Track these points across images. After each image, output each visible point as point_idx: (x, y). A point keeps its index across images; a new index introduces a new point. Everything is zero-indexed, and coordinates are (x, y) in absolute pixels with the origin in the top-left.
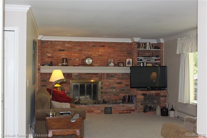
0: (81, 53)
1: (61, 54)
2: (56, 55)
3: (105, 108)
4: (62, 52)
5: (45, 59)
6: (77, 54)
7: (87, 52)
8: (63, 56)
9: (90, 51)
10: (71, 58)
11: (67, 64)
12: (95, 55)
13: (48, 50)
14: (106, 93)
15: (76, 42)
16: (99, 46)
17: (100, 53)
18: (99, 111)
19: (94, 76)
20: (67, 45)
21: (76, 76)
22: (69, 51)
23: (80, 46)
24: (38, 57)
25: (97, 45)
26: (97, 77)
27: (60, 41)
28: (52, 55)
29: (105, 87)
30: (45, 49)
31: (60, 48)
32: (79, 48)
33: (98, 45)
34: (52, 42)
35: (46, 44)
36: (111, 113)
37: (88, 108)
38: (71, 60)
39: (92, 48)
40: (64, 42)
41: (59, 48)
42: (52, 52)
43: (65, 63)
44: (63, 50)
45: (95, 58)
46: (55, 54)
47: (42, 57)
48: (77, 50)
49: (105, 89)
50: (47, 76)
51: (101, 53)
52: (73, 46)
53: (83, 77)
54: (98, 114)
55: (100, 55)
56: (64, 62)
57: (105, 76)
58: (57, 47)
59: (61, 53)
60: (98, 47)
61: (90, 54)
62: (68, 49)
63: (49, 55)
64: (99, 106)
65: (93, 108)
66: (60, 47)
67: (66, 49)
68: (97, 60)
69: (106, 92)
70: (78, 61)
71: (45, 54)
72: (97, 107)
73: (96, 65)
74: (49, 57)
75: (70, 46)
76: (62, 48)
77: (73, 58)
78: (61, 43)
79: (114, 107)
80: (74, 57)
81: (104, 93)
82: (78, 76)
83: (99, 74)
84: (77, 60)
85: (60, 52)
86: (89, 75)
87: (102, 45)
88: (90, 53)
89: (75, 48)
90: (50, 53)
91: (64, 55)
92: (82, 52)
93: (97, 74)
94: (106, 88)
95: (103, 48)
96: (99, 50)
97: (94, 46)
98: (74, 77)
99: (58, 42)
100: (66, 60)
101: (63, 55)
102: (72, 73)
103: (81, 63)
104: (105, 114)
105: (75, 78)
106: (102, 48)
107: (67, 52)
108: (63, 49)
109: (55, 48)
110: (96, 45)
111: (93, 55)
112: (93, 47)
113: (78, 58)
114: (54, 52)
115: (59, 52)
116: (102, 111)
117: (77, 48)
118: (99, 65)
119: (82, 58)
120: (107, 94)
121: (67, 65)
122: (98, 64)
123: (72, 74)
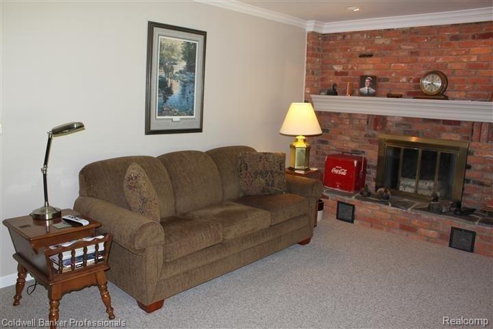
0: (416, 61)
1: (364, 67)
2: (352, 68)
3: (453, 229)
4: (368, 59)
5: (330, 79)
6: (403, 65)
7: (433, 58)
8: (368, 70)
9: (441, 54)
10: (388, 76)
11: (372, 90)
12: (457, 66)
13: (337, 56)
14: (482, 184)
15: (404, 31)
16: (474, 37)
17: (474, 59)
18: (432, 232)
19: (448, 127)
20: (379, 41)
21: (398, 125)
22: (384, 56)
23: (413, 40)
24: (307, 75)
25: (466, 34)
26: (457, 132)
27: (362, 33)
28: (343, 69)
29: (479, 167)
30: (330, 54)
31: (363, 48)
32: (410, 47)
33: (470, 34)
34: (344, 36)
35: (333, 42)
36: (472, 250)
37: (402, 217)
38: (387, 80)
39: (449, 45)
40: (373, 34)
41: (361, 49)
42: (343, 61)
43: (366, 88)
44: (370, 56)
45: (456, 73)
46: (350, 67)
47: (323, 73)
48: (406, 53)
49: (479, 171)
50: (330, 120)
51: (478, 58)
52: (396, 41)
53: (415, 129)
54: (428, 241)
55: (472, 66)
56: (365, 86)
57: (485, 133)
58: (355, 48)
59: (364, 63)
60: (470, 40)
61: (442, 64)
62: (383, 52)
63: (338, 68)
64: (435, 219)
65: (417, 221)
66: (362, 46)
67: (376, 52)
68: (463, 80)
69: (482, 180)
70: (408, 84)
71: (329, 66)
72: (427, 221)
73: (458, 96)
74: (337, 73)
75: (387, 42)
76: (366, 49)
77: (393, 75)
78: (365, 35)
79: (486, 234)
80: (396, 73)
81: (474, 182)
82: (404, 125)
83: (465, 125)
84: (404, 80)
85: (363, 59)
86: (434, 125)
87: (484, 31)
88: (440, 60)
89: (400, 46)
90: (339, 63)
91: (371, 66)
92: (420, 58)
93: (457, 123)
94: (484, 170)
95: (484, 43)
96: (472, 49)
97: (455, 38)
98: (392, 126)
99: (359, 35)
100: (371, 81)
101: (369, 67)
102: (386, 116)
103: (414, 90)
104: (450, 246)
105: (394, 129)
106: (483, 41)
107: (379, 59)
108: (369, 51)
109: (352, 49)
110: (462, 34)
111: (449, 65)
112: (453, 42)
113: (405, 75)
114: (348, 62)
115: (359, 60)
116: (442, 236)
117: (404, 47)
118: (466, 96)
119: (418, 73)
120: (485, 188)
121: (374, 95)
122: (463, 94)
123: (388, 119)
